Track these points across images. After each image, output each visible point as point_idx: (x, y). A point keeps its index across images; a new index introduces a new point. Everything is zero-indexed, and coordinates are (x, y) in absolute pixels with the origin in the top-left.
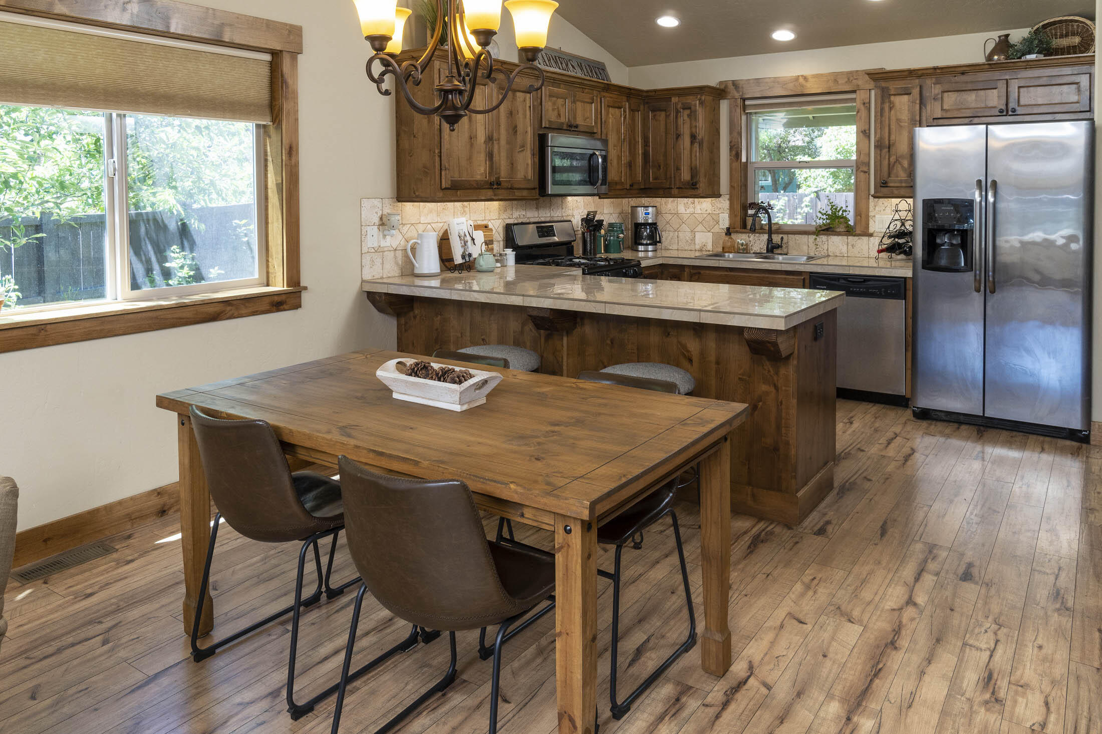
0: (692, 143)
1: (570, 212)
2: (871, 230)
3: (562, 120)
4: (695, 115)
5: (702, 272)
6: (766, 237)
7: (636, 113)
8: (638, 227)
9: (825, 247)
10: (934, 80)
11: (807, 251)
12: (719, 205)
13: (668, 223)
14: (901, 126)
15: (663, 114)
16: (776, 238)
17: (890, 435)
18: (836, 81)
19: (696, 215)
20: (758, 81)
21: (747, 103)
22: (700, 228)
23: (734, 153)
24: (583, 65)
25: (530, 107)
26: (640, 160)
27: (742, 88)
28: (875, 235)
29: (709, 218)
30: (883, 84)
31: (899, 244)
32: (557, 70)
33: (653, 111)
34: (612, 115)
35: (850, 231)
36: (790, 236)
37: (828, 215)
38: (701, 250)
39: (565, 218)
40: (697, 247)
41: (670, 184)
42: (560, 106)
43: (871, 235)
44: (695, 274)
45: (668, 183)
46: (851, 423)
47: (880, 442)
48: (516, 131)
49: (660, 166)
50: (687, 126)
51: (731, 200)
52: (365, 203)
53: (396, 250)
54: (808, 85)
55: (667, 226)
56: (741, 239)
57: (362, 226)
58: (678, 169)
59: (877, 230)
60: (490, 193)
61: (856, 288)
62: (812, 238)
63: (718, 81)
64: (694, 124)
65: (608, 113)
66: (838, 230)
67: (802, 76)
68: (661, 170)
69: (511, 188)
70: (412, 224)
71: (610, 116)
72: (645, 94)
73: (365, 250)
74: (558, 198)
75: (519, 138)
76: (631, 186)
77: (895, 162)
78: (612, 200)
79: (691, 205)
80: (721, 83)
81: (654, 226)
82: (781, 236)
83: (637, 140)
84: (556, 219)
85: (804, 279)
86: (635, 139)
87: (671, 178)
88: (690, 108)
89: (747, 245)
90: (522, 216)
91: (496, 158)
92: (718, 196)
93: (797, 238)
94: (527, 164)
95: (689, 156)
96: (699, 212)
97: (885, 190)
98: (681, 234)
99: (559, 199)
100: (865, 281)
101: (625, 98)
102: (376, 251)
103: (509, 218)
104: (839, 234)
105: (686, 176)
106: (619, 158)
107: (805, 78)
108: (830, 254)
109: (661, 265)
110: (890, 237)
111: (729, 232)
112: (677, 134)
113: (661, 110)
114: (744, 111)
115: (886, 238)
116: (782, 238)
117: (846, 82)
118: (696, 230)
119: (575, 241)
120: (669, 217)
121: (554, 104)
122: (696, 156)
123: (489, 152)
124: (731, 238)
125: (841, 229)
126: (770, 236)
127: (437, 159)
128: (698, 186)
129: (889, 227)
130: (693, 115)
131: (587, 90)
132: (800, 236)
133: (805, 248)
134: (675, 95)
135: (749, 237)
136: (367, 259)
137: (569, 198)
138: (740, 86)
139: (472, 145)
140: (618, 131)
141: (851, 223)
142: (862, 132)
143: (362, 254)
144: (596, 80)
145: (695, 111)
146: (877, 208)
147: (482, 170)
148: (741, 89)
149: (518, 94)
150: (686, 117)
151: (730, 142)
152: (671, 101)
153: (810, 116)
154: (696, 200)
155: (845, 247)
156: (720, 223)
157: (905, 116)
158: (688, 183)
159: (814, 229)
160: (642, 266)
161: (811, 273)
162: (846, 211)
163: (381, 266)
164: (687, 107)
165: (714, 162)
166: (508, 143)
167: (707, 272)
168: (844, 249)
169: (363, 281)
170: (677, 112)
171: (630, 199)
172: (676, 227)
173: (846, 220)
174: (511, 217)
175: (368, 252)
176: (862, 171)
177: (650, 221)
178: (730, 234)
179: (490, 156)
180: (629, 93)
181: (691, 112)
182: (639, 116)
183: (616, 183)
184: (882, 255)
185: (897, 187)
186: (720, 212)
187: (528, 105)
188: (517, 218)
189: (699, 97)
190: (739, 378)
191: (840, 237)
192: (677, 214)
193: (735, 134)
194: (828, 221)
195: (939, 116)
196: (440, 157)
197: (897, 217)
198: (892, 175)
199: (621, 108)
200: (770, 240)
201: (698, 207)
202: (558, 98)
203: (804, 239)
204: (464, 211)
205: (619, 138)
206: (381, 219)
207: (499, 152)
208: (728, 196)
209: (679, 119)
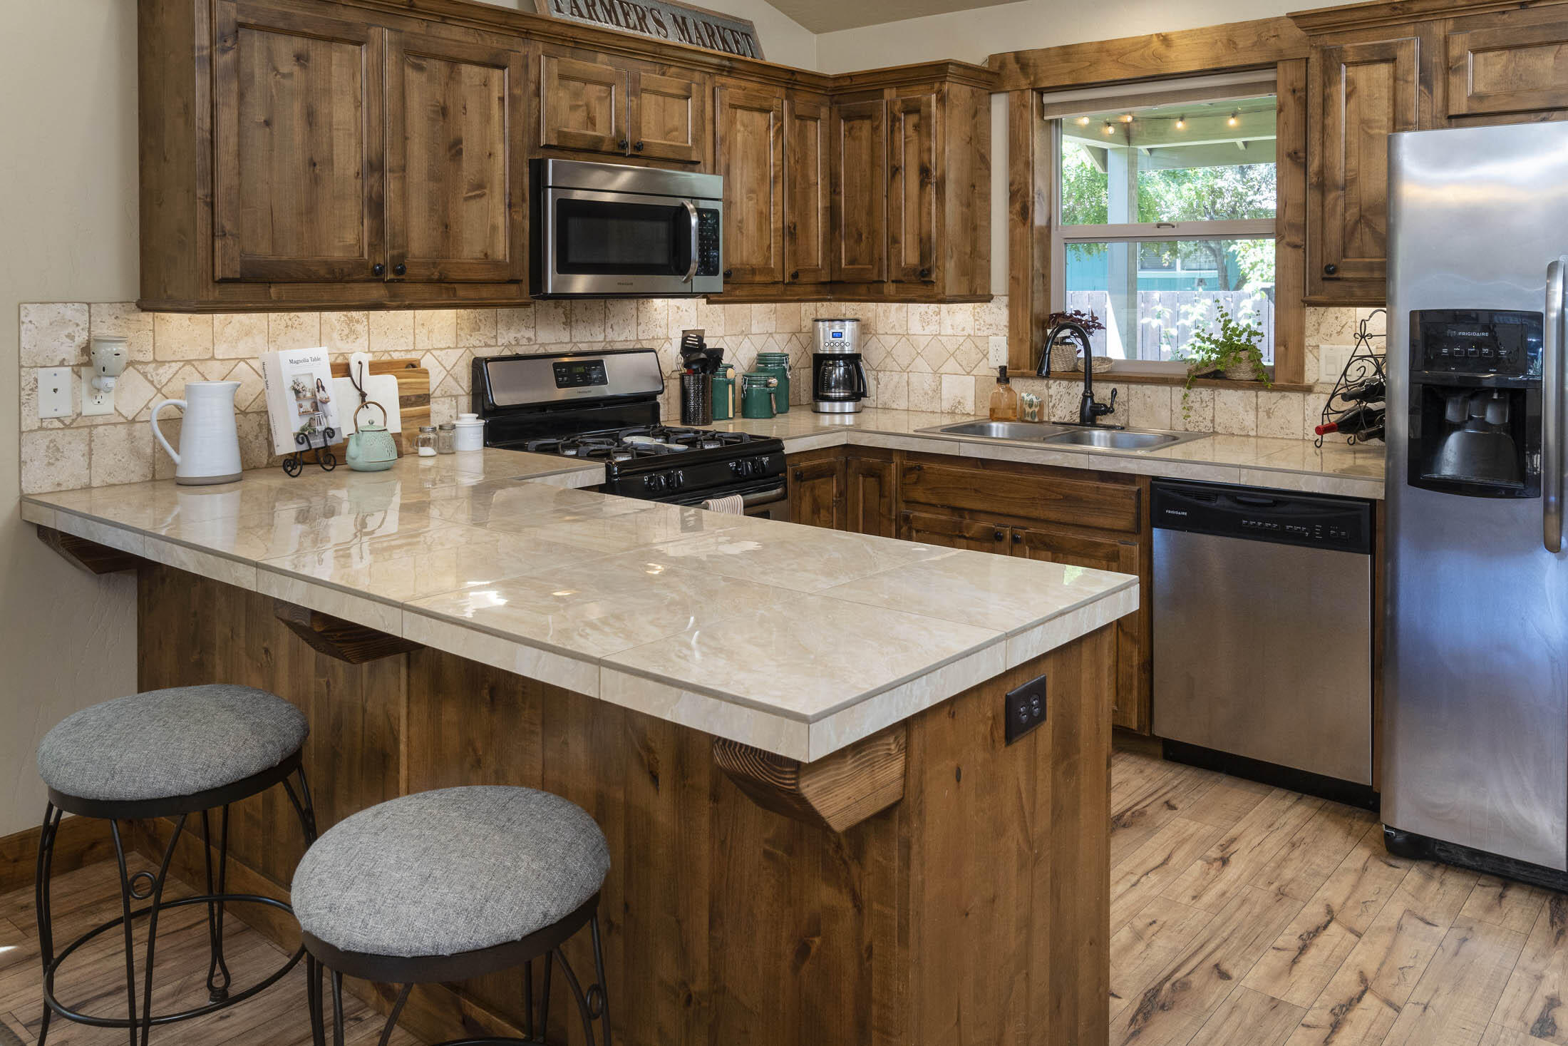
0: (923, 184)
1: (660, 332)
2: (1309, 378)
3: (601, 131)
4: (929, 125)
5: (926, 466)
6: (1079, 388)
7: (811, 124)
8: (821, 362)
9: (1208, 414)
10: (1450, 25)
11: (1168, 422)
12: (989, 319)
13: (889, 354)
14: (1371, 137)
15: (867, 125)
16: (1102, 392)
17: (1314, 913)
18: (1231, 43)
19: (944, 339)
20: (1066, 52)
21: (1048, 99)
22: (951, 365)
23: (1018, 206)
24: (690, 23)
25: (502, 99)
26: (818, 224)
27: (1035, 66)
28: (1317, 389)
29: (969, 344)
30: (1328, 41)
31: (1369, 413)
32: (611, 27)
33: (848, 119)
34: (744, 125)
35: (1262, 381)
36: (1133, 386)
37: (1216, 342)
38: (953, 413)
39: (646, 345)
40: (946, 406)
41: (880, 273)
42: (594, 102)
43: (1308, 390)
44: (911, 469)
45: (876, 271)
46: (1225, 861)
47: (1280, 942)
48: (460, 152)
49: (860, 235)
50: (913, 149)
51: (1011, 306)
52: (32, 314)
53: (133, 421)
54: (1172, 54)
55: (888, 360)
56: (1027, 391)
57: (21, 367)
58: (895, 240)
59: (1324, 378)
60: (376, 292)
61: (1256, 519)
62: (1179, 392)
63: (986, 56)
64: (926, 145)
65: (732, 122)
66: (1237, 376)
67: (1158, 35)
68: (863, 244)
69: (440, 281)
70: (189, 362)
71: (739, 126)
72: (831, 84)
73: (29, 422)
74: (626, 302)
75: (469, 168)
76: (795, 276)
77: (1357, 222)
78: (773, 305)
79: (935, 318)
80: (992, 58)
81: (853, 360)
82: (1113, 386)
83: (812, 178)
84: (618, 346)
85: (1139, 492)
86: (805, 177)
87: (881, 259)
88: (918, 111)
89: (1041, 405)
90: (524, 342)
91: (392, 210)
92: (987, 298)
93: (1148, 392)
94: (494, 228)
95: (916, 211)
96: (950, 332)
97: (1332, 288)
98: (914, 378)
99: (630, 305)
100: (1276, 503)
101: (780, 92)
102: (67, 427)
103: (487, 345)
104: (1237, 385)
105: (909, 256)
106: (763, 218)
107: (1165, 39)
108: (1219, 429)
109: (846, 447)
110: (1346, 398)
111: (1004, 376)
112: (893, 167)
113: (862, 117)
114: (1042, 118)
115: (1338, 398)
116: (1114, 393)
117: (1254, 44)
118: (942, 370)
119: (661, 392)
120: (890, 341)
121: (576, 95)
122: (929, 214)
123: (370, 198)
124: (1010, 390)
125: (1244, 373)
126: (1088, 387)
127: (202, 211)
128: (933, 277)
129: (1345, 374)
130: (923, 127)
131: (673, 70)
132: (1153, 387)
133: (1165, 414)
134: (891, 84)
135: (1048, 387)
136: (36, 449)
137: (658, 303)
138: (1032, 62)
139: (316, 181)
140: (761, 162)
141: (1268, 361)
142: (1289, 155)
143: (21, 433)
144: (722, 53)
145: (929, 116)
146: (1323, 330)
147: (350, 237)
148: (1031, 70)
149: (466, 69)
150: (910, 131)
151: (1011, 184)
152: (882, 97)
153: (1239, 142)
154: (943, 306)
155: (1252, 416)
156: (991, 355)
157: (1381, 113)
158: (915, 270)
159: (1183, 371)
160: (786, 452)
161: (1156, 482)
162: (1256, 333)
163: (83, 462)
164: (912, 109)
165: (976, 226)
166: (434, 177)
167: (936, 466)
168: (1249, 419)
169: (24, 499)
170: (894, 119)
171: (819, 304)
172: (904, 361)
173: (1255, 355)
174: (492, 342)
175: (41, 428)
176: (1288, 244)
177: (847, 350)
178: (1007, 381)
179: (376, 206)
180: (792, 80)
181: (920, 119)
182: (816, 133)
183: (753, 271)
184: (1327, 437)
185: (1362, 280)
186: (990, 332)
187: (496, 95)
188: (509, 346)
189: (937, 85)
190: (765, 852)
191: (1240, 393)
192: (907, 335)
193: (1021, 166)
194: (1214, 356)
195: (1464, 111)
196: (212, 205)
197: (1363, 350)
198: (1350, 253)
199: (769, 111)
200: (1088, 395)
201: (948, 321)
202: (586, 81)
203: (1161, 394)
204: (352, 331)
205: (763, 177)
206: (86, 350)
207: (404, 196)
208: (1005, 300)
209: (897, 134)
